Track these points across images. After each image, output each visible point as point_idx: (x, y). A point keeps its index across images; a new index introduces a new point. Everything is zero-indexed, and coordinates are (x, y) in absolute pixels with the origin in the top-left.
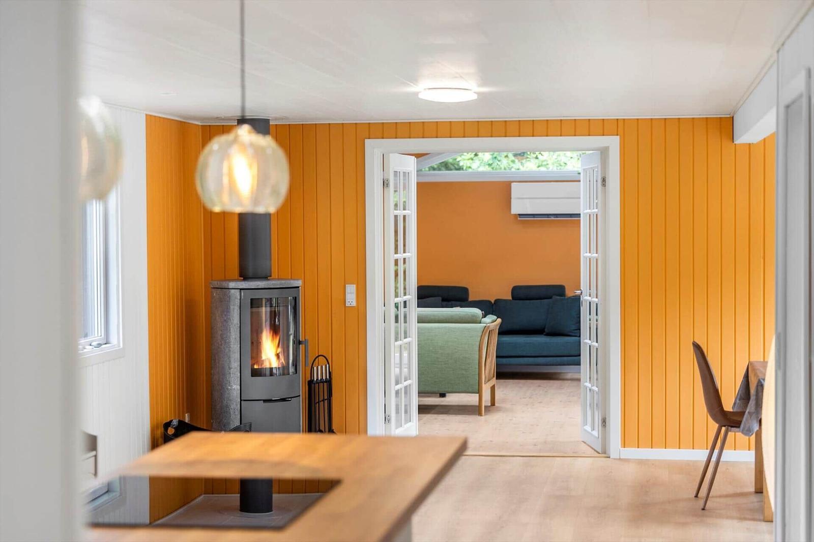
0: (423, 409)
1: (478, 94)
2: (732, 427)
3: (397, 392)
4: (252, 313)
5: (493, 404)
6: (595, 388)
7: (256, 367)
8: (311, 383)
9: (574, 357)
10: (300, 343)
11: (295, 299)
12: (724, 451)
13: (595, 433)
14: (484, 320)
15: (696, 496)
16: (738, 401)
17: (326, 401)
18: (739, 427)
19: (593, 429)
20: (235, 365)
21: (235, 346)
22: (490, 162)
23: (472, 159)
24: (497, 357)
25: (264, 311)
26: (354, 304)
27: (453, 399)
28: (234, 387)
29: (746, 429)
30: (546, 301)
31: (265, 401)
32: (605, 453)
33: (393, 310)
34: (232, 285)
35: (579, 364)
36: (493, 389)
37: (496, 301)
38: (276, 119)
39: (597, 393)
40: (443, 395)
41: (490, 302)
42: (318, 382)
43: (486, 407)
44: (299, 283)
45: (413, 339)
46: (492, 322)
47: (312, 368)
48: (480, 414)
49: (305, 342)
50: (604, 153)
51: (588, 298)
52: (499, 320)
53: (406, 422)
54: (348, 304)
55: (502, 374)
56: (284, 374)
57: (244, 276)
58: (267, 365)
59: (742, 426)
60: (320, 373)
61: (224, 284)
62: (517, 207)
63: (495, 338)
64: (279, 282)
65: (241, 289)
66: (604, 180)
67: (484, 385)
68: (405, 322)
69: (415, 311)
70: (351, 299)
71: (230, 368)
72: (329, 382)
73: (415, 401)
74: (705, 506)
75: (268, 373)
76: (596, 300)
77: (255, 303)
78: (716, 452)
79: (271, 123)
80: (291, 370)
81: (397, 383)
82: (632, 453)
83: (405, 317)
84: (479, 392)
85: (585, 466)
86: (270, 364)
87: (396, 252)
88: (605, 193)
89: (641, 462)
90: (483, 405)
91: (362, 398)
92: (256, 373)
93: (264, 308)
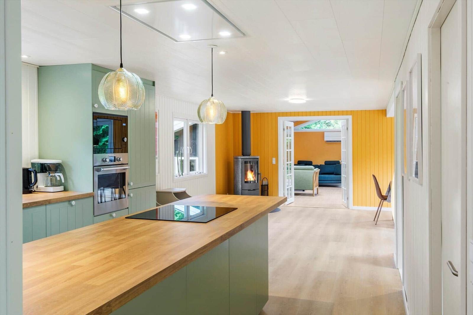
0: (296, 194)
1: (306, 101)
2: (385, 200)
3: (288, 189)
4: (245, 165)
5: (318, 193)
6: (345, 189)
7: (246, 180)
8: (262, 185)
9: (339, 181)
10: (259, 174)
11: (257, 162)
12: (382, 208)
13: (345, 202)
14: (315, 169)
15: (374, 220)
16: (387, 193)
17: (266, 191)
18: (386, 200)
19: (345, 201)
20: (240, 180)
21: (240, 174)
22: (320, 127)
23: (315, 126)
24: (319, 181)
25: (249, 165)
26: (275, 163)
27: (307, 192)
28: (240, 186)
29: (389, 200)
30: (334, 165)
31: (248, 190)
32: (348, 207)
33: (286, 166)
34: (239, 157)
35: (341, 183)
36: (317, 189)
37: (320, 165)
38: (253, 111)
39: (346, 190)
40: (304, 191)
41: (318, 165)
42: (264, 185)
43: (315, 194)
44: (259, 157)
45: (293, 174)
46: (317, 170)
47: (262, 181)
48: (313, 196)
49: (260, 174)
50: (347, 120)
51: (343, 163)
52: (319, 170)
53: (291, 197)
54: (273, 163)
55: (320, 186)
56: (254, 183)
57: (243, 155)
58: (249, 180)
59: (387, 200)
60: (265, 183)
61: (237, 157)
62: (326, 139)
63: (318, 175)
64: (254, 157)
65: (242, 158)
66: (347, 128)
67: (314, 188)
68: (290, 170)
69: (293, 167)
70: (274, 162)
71: (239, 181)
72: (267, 185)
73: (293, 192)
74: (376, 223)
75: (250, 182)
76: (345, 163)
77: (246, 162)
78: (380, 208)
79: (251, 112)
80: (256, 182)
81: (287, 186)
82: (356, 208)
83: (290, 168)
84: (313, 189)
85: (342, 211)
86: (250, 179)
87: (287, 149)
88: (347, 132)
89: (358, 210)
90: (314, 193)
91: (277, 190)
92: (246, 182)
93: (248, 164)
